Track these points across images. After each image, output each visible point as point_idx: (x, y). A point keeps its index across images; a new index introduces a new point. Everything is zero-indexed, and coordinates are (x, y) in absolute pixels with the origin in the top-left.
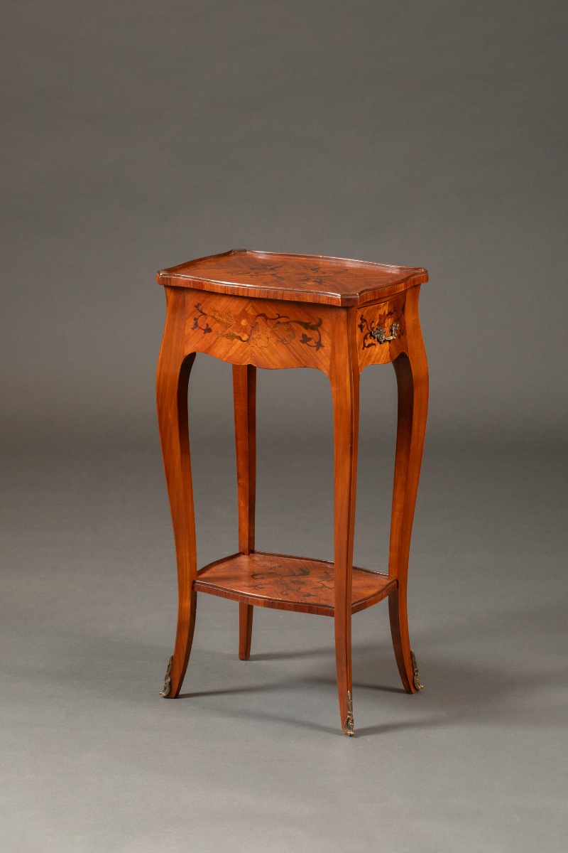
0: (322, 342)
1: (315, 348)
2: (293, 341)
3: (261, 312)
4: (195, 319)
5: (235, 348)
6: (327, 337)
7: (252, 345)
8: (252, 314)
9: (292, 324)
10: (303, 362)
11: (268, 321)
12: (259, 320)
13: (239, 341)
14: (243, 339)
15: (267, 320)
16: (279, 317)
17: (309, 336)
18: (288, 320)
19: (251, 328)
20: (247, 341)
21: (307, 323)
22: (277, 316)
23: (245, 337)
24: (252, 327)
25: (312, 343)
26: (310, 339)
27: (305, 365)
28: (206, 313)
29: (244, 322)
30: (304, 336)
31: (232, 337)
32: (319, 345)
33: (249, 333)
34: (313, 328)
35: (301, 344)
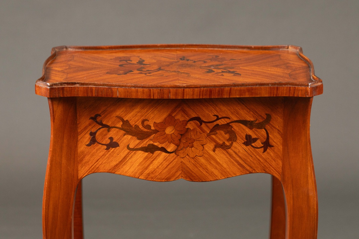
0: (270, 141)
1: (262, 149)
2: (235, 144)
3: (194, 115)
4: (91, 134)
5: (156, 163)
6: (276, 134)
7: (182, 156)
8: (182, 119)
9: (233, 125)
10: (248, 168)
11: (203, 125)
12: (191, 126)
13: (164, 154)
14: (169, 150)
15: (201, 124)
16: (218, 119)
17: (254, 136)
18: (228, 121)
19: (179, 136)
20: (175, 152)
21: (252, 121)
22: (215, 118)
23: (171, 148)
24: (181, 135)
25: (258, 143)
26: (255, 140)
27: (251, 170)
28: (109, 124)
29: (169, 131)
30: (248, 137)
31: (150, 149)
32: (267, 145)
33: (177, 142)
34: (260, 126)
35: (244, 147)
